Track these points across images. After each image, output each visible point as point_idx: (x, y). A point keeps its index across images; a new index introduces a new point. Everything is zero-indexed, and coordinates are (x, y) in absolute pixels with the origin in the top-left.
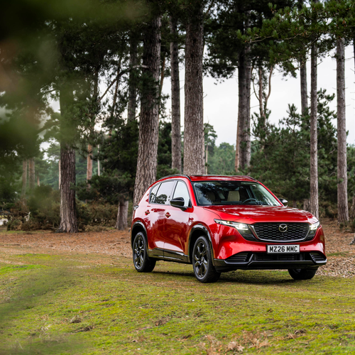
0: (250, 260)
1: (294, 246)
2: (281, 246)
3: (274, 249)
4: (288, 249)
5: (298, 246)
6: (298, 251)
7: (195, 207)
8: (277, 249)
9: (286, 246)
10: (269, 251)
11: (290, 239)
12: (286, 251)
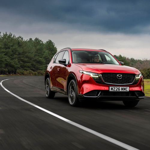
0: (98, 95)
1: (126, 87)
2: (118, 87)
3: (113, 89)
4: (122, 89)
5: (128, 88)
6: (128, 91)
7: (72, 64)
8: (115, 89)
9: (121, 87)
10: (110, 90)
11: (123, 83)
12: (120, 91)
